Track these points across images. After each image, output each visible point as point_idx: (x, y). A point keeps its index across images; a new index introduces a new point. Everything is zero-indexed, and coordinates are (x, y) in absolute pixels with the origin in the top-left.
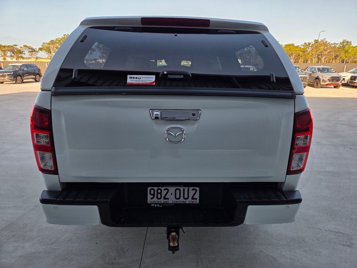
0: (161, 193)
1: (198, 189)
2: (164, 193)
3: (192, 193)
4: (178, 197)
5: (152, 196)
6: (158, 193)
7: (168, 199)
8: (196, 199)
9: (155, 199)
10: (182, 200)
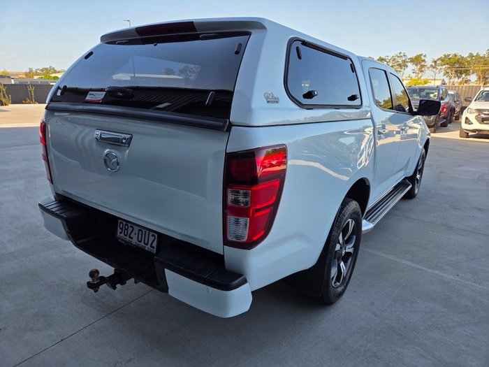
0: (127, 229)
1: (156, 235)
2: (130, 229)
3: (151, 238)
4: (140, 239)
5: (121, 231)
6: (125, 229)
7: (132, 238)
8: (154, 248)
9: (122, 235)
10: (142, 244)
